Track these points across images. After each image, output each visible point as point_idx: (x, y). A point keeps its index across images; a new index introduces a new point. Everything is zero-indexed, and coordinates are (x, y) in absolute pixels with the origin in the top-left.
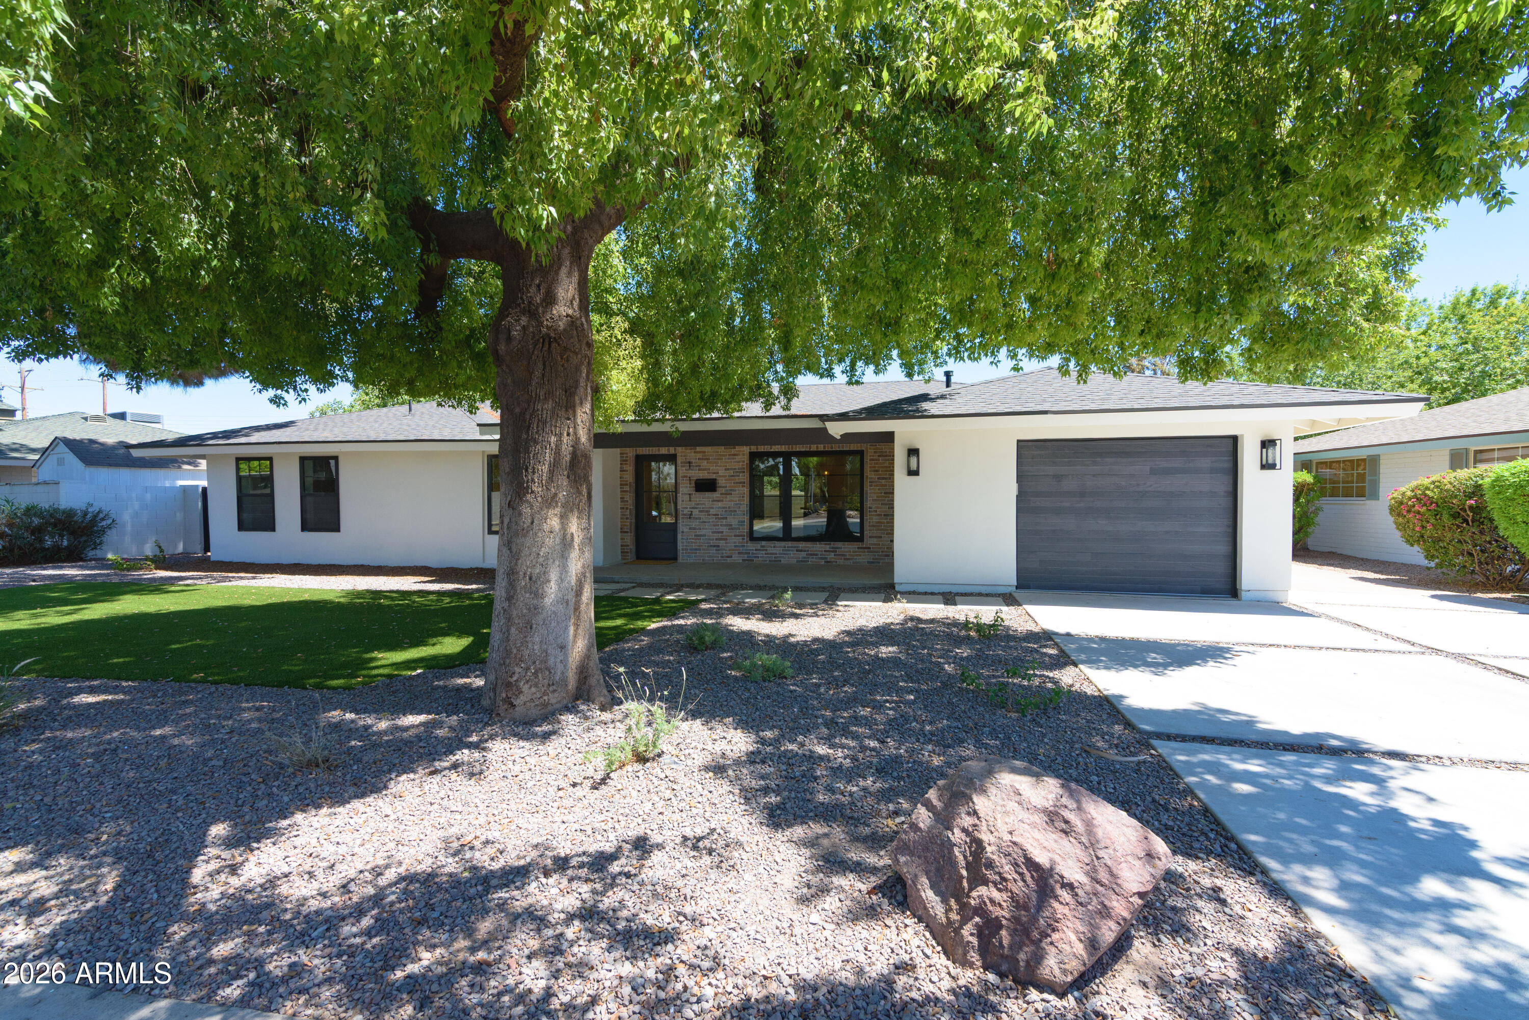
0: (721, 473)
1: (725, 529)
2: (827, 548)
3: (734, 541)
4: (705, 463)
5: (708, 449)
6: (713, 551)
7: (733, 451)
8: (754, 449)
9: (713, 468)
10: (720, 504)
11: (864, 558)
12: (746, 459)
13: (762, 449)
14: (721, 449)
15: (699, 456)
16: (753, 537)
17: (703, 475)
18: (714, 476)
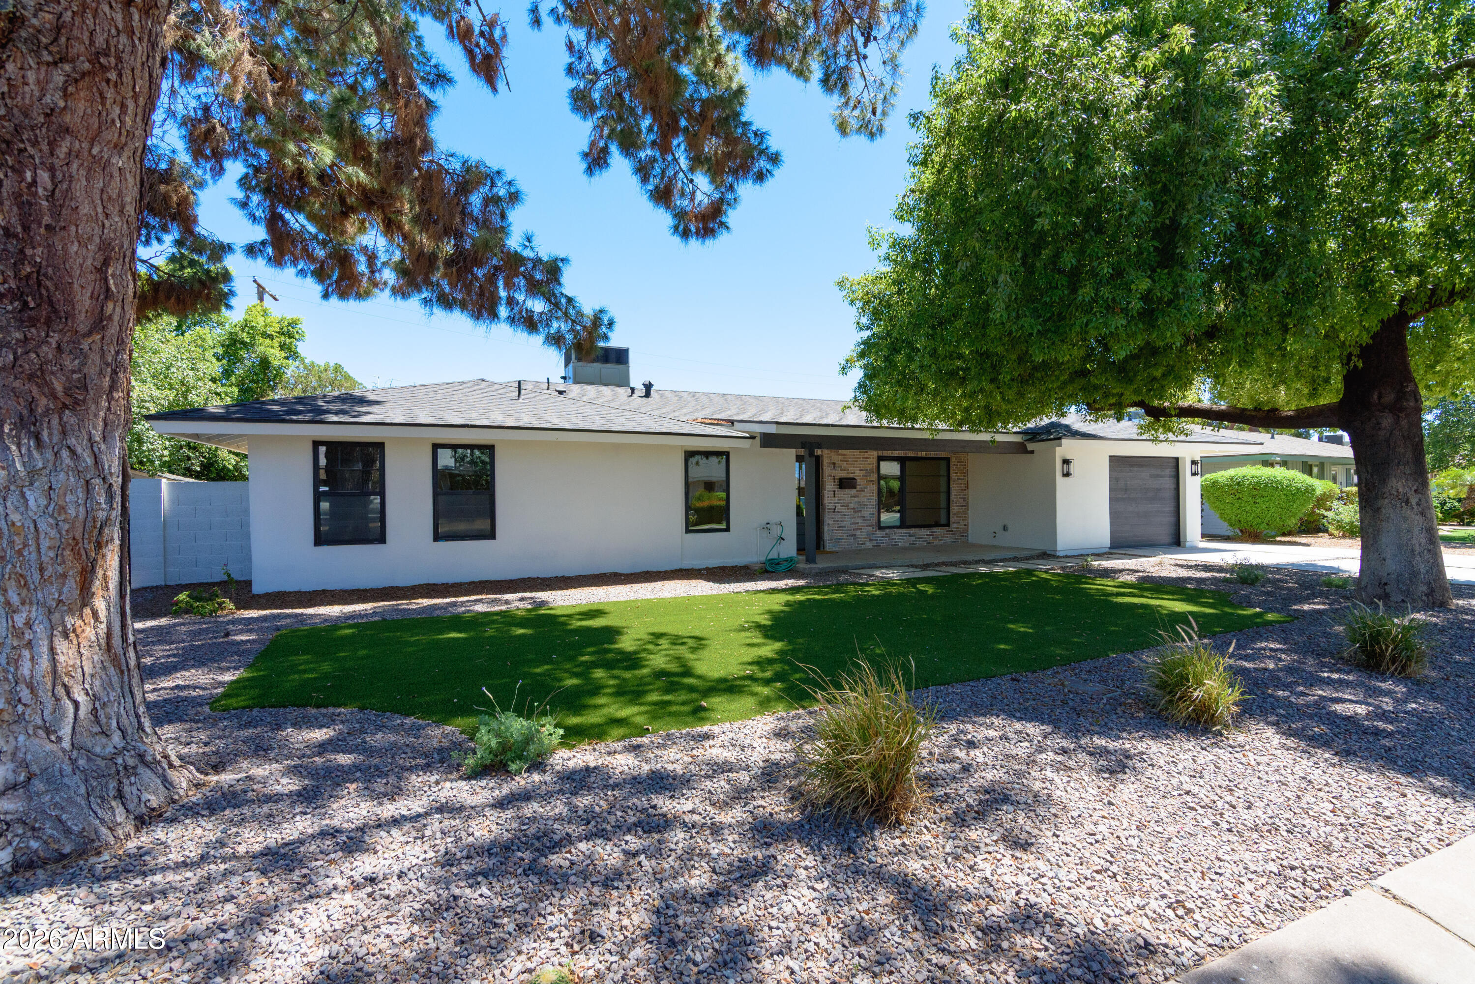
0: (858, 472)
1: (860, 521)
2: (928, 532)
3: (867, 530)
4: (845, 464)
5: (847, 452)
6: (852, 540)
7: (866, 455)
8: (880, 453)
9: (851, 469)
10: (856, 499)
11: (949, 539)
12: (875, 461)
13: (886, 453)
14: (857, 452)
15: (841, 458)
16: (880, 527)
17: (844, 474)
18: (851, 476)
